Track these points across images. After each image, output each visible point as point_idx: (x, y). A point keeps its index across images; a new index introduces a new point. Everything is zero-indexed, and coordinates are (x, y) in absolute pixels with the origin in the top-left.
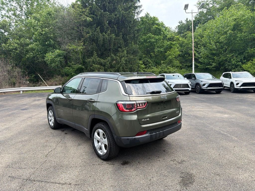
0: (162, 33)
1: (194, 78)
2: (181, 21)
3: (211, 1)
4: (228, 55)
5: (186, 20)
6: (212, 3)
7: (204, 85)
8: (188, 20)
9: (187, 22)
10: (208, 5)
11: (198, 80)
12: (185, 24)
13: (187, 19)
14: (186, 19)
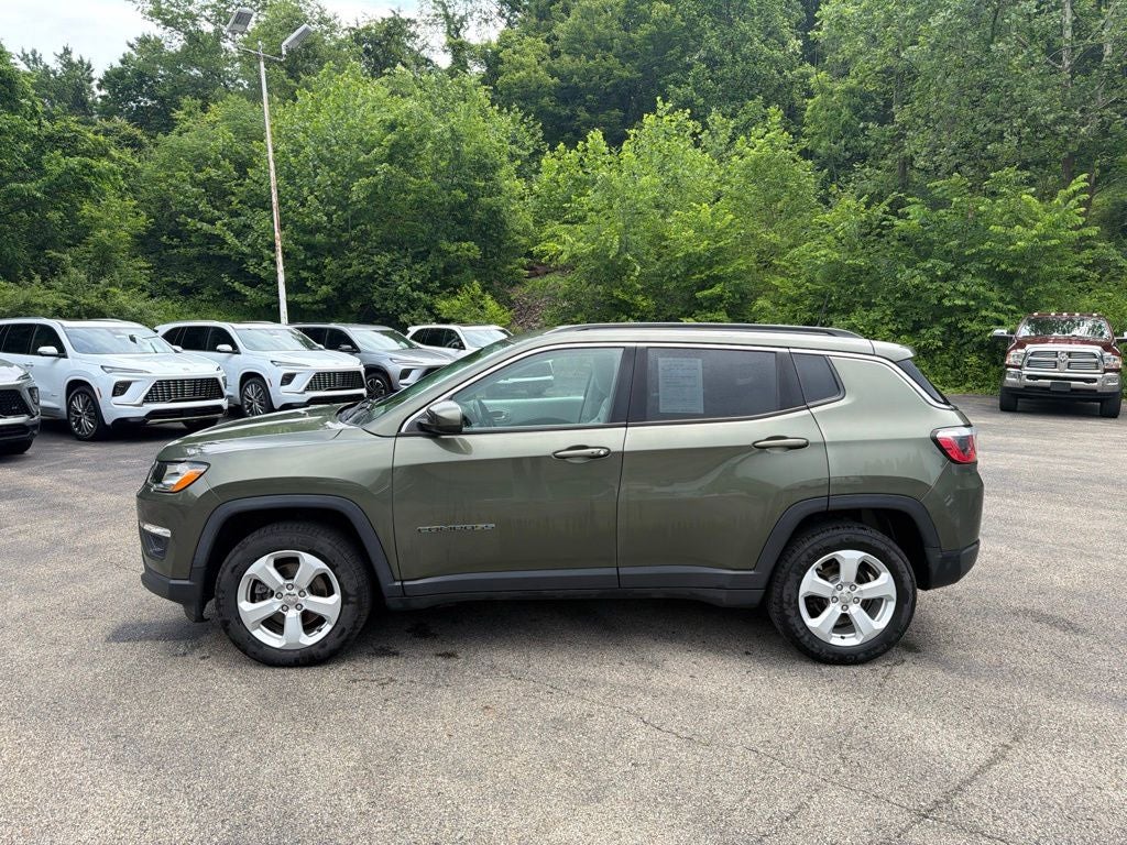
0: (23, 101)
1: (349, 347)
2: (34, 53)
3: (207, 7)
4: (376, 259)
5: (61, 57)
6: (211, 16)
7: (405, 374)
8: (75, 58)
9: (69, 65)
10: (193, 18)
11: (367, 352)
12: (54, 73)
13: (67, 51)
14: (62, 52)
